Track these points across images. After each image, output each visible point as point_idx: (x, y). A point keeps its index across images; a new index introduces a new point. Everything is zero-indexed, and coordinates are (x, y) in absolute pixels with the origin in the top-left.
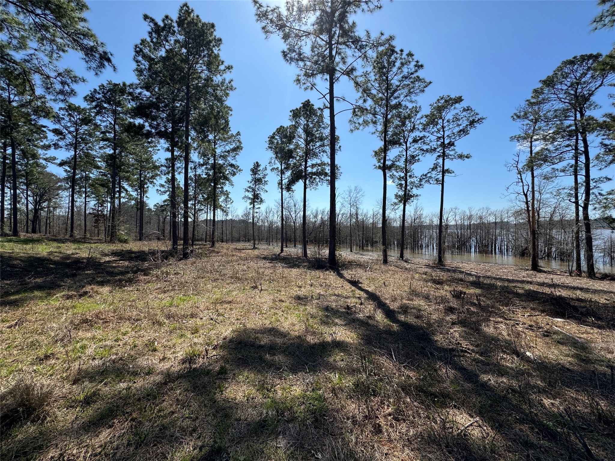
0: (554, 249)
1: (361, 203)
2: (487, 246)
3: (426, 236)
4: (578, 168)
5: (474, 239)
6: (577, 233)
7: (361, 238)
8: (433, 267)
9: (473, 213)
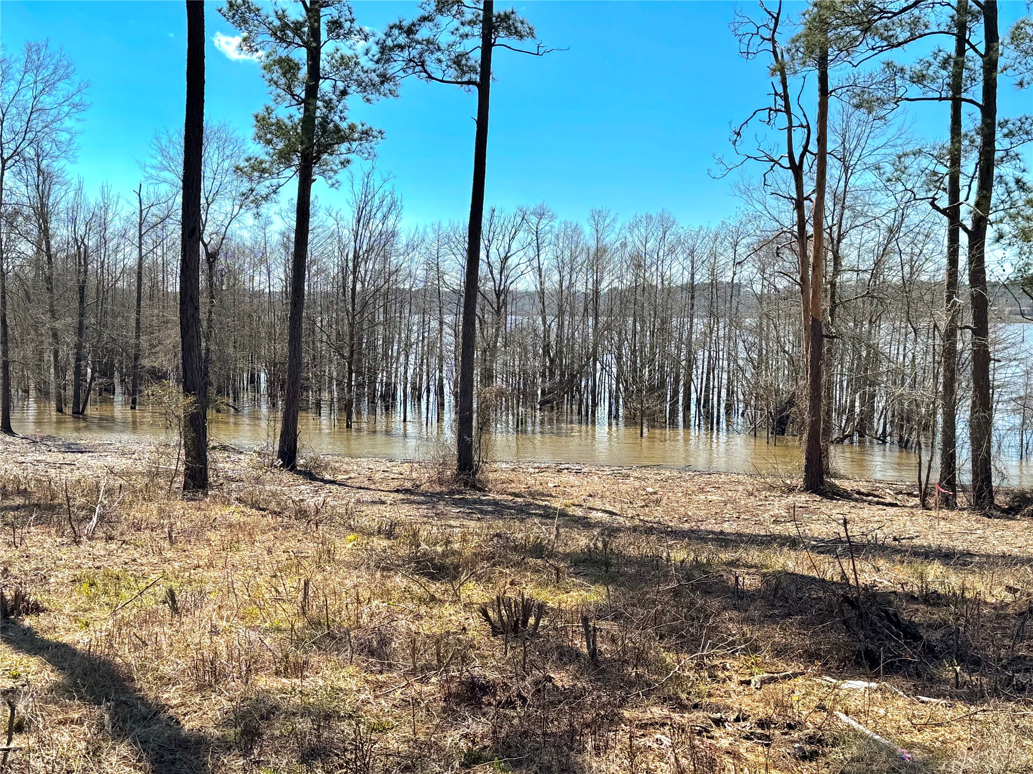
0: (880, 403)
1: (66, 150)
2: (657, 389)
3: (408, 345)
4: (965, 74)
5: (609, 358)
6: (950, 334)
7: (67, 352)
8: (432, 499)
9: (610, 239)
